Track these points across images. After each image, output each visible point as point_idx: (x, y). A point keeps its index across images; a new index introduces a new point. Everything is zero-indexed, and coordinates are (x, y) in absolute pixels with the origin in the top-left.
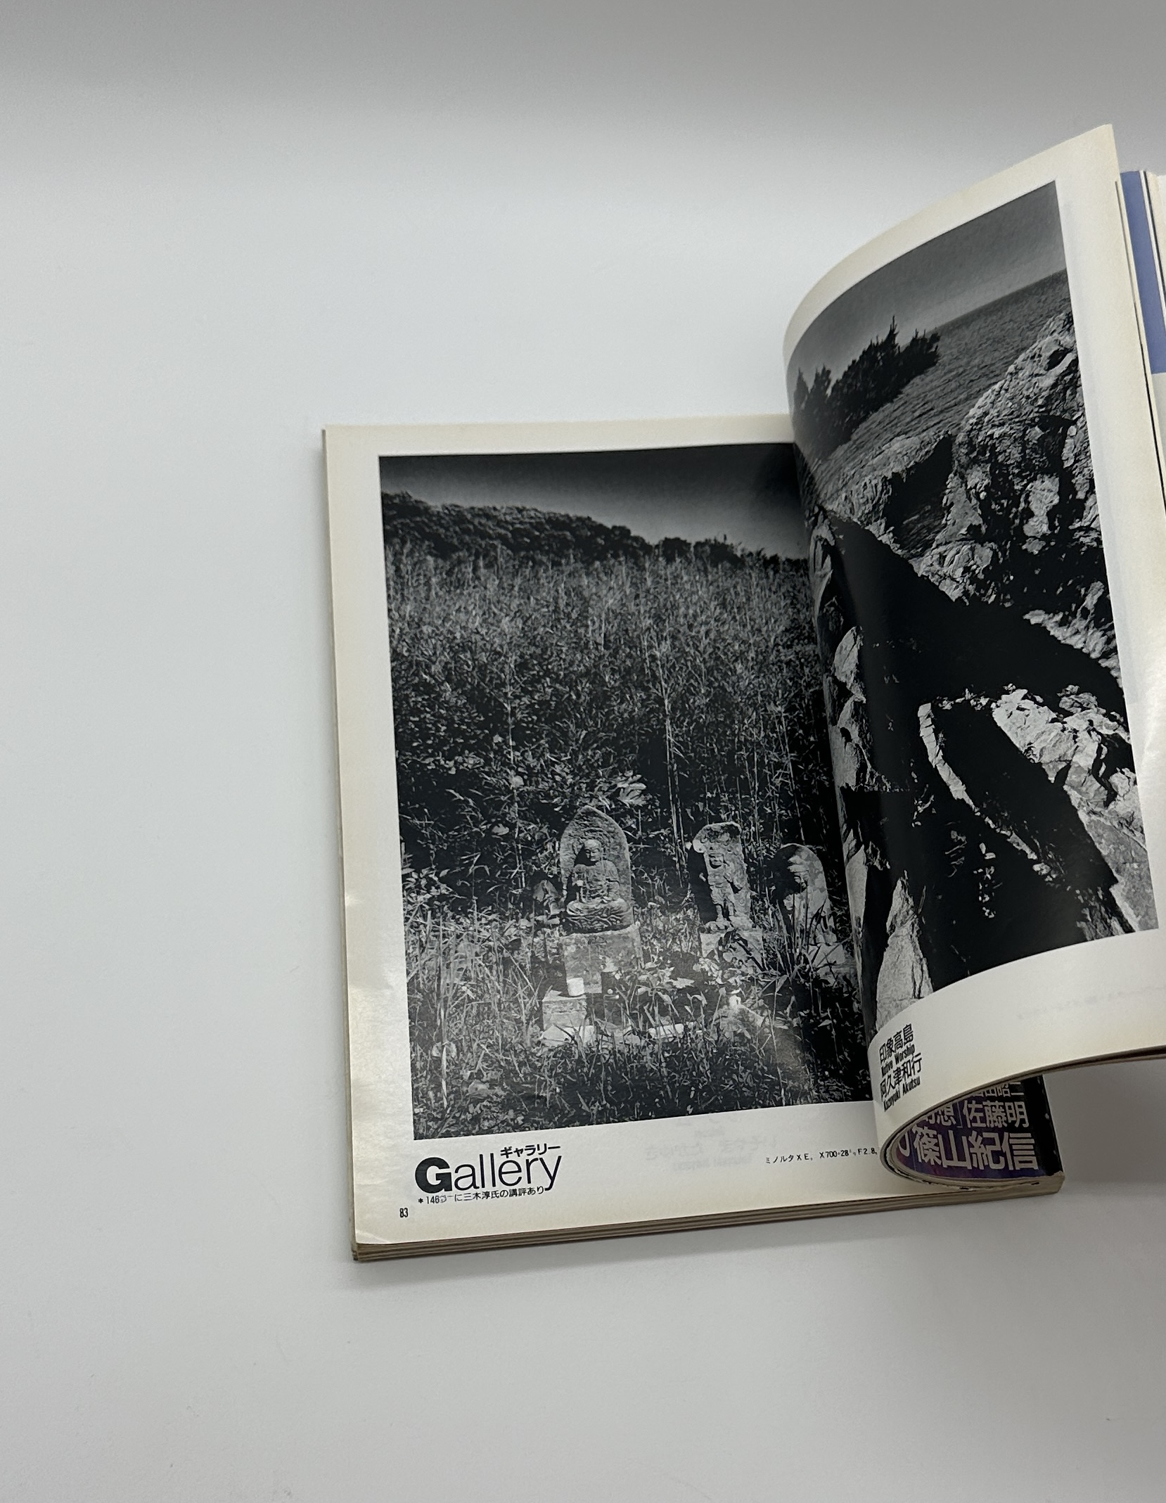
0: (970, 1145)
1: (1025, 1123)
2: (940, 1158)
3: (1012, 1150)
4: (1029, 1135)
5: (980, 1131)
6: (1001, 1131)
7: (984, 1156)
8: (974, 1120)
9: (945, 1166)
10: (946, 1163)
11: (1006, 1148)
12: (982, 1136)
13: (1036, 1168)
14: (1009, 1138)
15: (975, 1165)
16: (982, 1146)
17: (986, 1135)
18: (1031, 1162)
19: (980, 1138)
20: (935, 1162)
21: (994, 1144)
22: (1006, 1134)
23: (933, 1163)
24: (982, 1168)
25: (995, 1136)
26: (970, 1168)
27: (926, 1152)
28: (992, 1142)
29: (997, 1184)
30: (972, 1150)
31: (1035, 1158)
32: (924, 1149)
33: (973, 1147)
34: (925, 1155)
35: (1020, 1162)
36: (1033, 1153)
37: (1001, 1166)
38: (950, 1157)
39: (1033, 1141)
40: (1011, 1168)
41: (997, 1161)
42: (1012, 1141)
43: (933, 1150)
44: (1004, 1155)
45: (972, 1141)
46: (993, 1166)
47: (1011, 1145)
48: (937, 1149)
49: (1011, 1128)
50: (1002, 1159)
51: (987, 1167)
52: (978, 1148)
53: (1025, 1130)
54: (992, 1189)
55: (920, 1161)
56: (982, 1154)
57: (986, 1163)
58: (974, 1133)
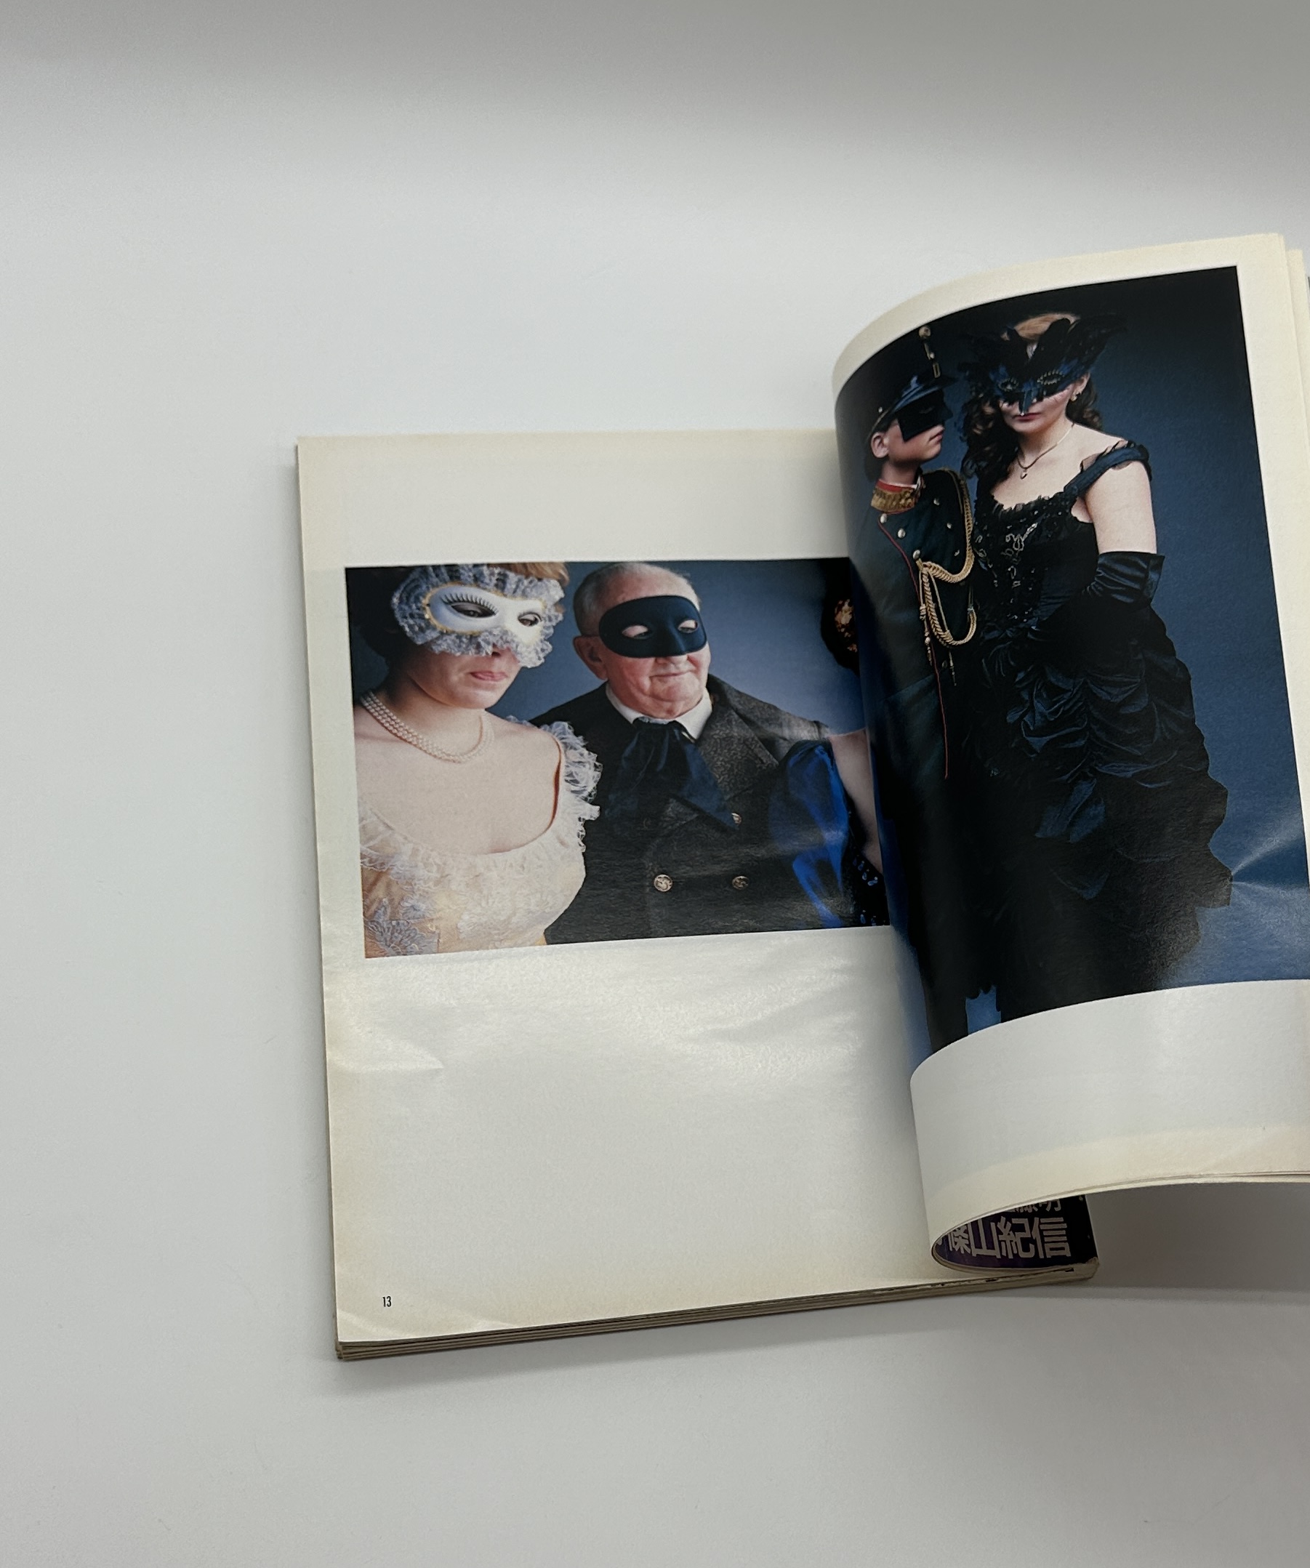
0: (999, 1232)
1: (1057, 1206)
2: (969, 1245)
3: (1042, 1237)
4: (1062, 1219)
7: (1013, 1244)
9: (974, 1255)
10: (975, 1252)
11: (1036, 1235)
12: (1011, 1222)
13: (1067, 1253)
14: (1040, 1223)
15: (1004, 1254)
16: (1011, 1232)
17: (1015, 1221)
18: (1063, 1249)
19: (1009, 1225)
20: (965, 1250)
21: (1024, 1230)
22: (1036, 1220)
23: (963, 1252)
24: (1011, 1256)
25: (1025, 1221)
26: (999, 1257)
27: (956, 1240)
28: (1021, 1228)
29: (1026, 1273)
30: (1001, 1237)
31: (1067, 1244)
32: (954, 1236)
33: (1002, 1234)
34: (956, 1243)
35: (1052, 1249)
36: (1065, 1238)
37: (1031, 1254)
38: (979, 1246)
39: (1065, 1226)
40: (1042, 1256)
41: (1026, 1249)
42: (1042, 1227)
43: (963, 1238)
44: (1034, 1242)
45: (1002, 1230)
46: (1023, 1255)
47: (1041, 1231)
48: (966, 1236)
49: (1041, 1213)
50: (1032, 1246)
51: (1016, 1256)
52: (1008, 1235)
53: (1057, 1215)
55: (951, 1249)
56: (1011, 1241)
57: (1015, 1252)
58: (1003, 1219)
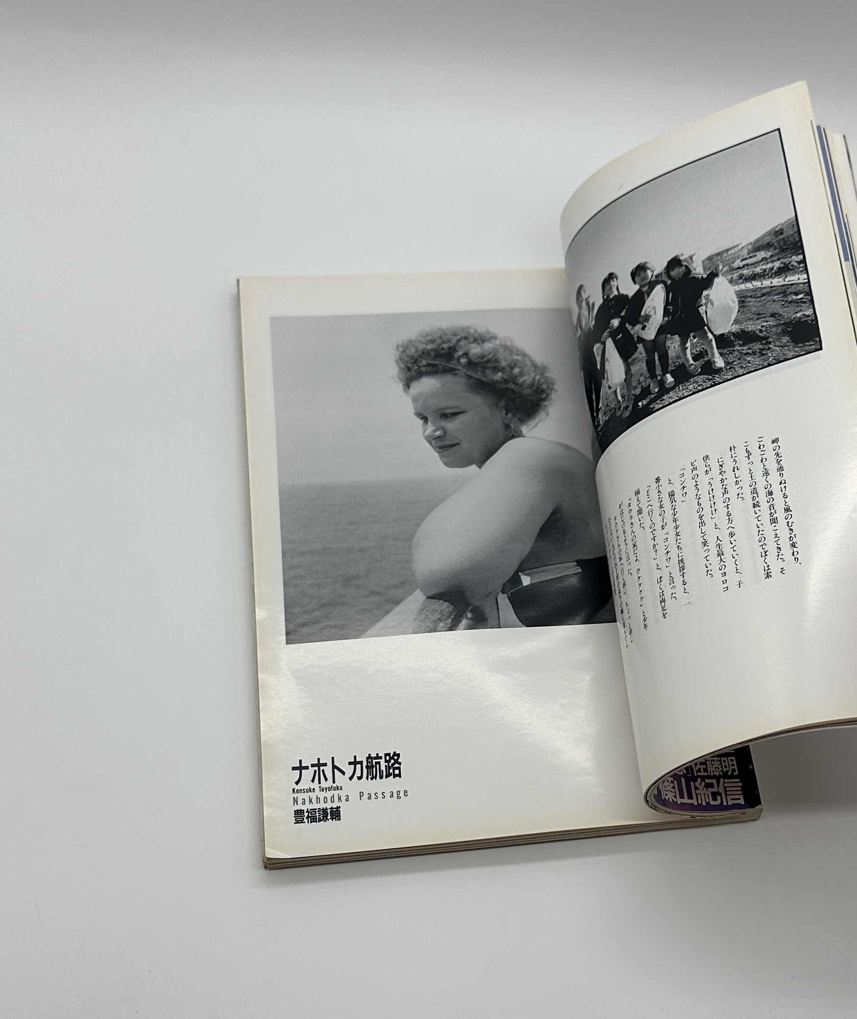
0: (696, 788)
1: (735, 772)
2: (675, 797)
3: (726, 791)
4: (738, 780)
5: (703, 778)
6: (717, 778)
7: (706, 795)
8: (699, 770)
9: (679, 803)
10: (680, 801)
11: (721, 790)
12: (704, 781)
13: (743, 803)
14: (724, 782)
15: (700, 802)
16: (705, 788)
17: (707, 781)
18: (739, 799)
19: (703, 783)
20: (672, 799)
21: (713, 787)
22: (722, 780)
24: (704, 804)
25: (714, 781)
26: (696, 804)
27: (667, 792)
28: (711, 785)
29: (716, 815)
30: (698, 792)
31: (742, 796)
32: (665, 790)
33: (698, 789)
34: (666, 795)
35: (732, 799)
36: (741, 793)
37: (718, 802)
38: (682, 797)
39: (741, 784)
40: (725, 804)
41: (715, 799)
42: (726, 785)
43: (671, 792)
44: (720, 795)
45: (698, 786)
46: (712, 803)
47: (725, 788)
48: (673, 790)
49: (725, 775)
50: (719, 797)
51: (708, 803)
52: (702, 790)
53: (735, 777)
54: (712, 818)
55: (663, 798)
57: (707, 801)
58: (699, 780)
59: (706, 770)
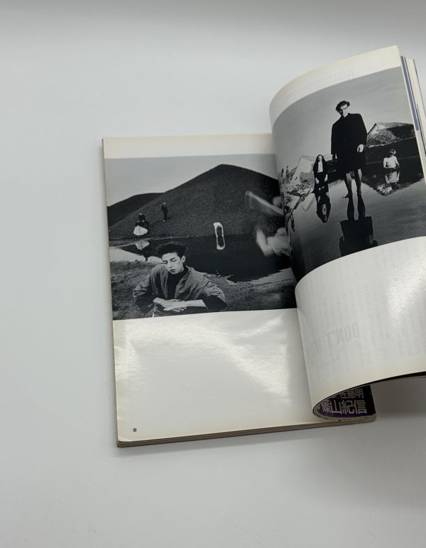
0: (342, 405)
1: (362, 396)
2: (331, 410)
3: (357, 407)
4: (364, 401)
5: (345, 400)
6: (353, 400)
7: (347, 409)
8: (343, 396)
10: (333, 412)
11: (355, 406)
13: (366, 412)
15: (344, 412)
16: (346, 405)
17: (348, 401)
18: (364, 411)
19: (345, 403)
22: (355, 401)
23: (328, 412)
24: (346, 413)
25: (351, 401)
26: (342, 413)
28: (350, 404)
29: (352, 419)
31: (366, 409)
32: (325, 407)
34: (326, 409)
35: (361, 411)
36: (365, 407)
37: (353, 412)
38: (334, 410)
39: (365, 403)
40: (357, 413)
41: (351, 411)
42: (358, 403)
44: (354, 408)
46: (350, 413)
47: (357, 405)
48: (329, 406)
49: (357, 398)
50: (353, 410)
51: (348, 413)
52: (344, 406)
53: (362, 399)
55: (324, 411)
58: (343, 401)
59: (347, 396)
